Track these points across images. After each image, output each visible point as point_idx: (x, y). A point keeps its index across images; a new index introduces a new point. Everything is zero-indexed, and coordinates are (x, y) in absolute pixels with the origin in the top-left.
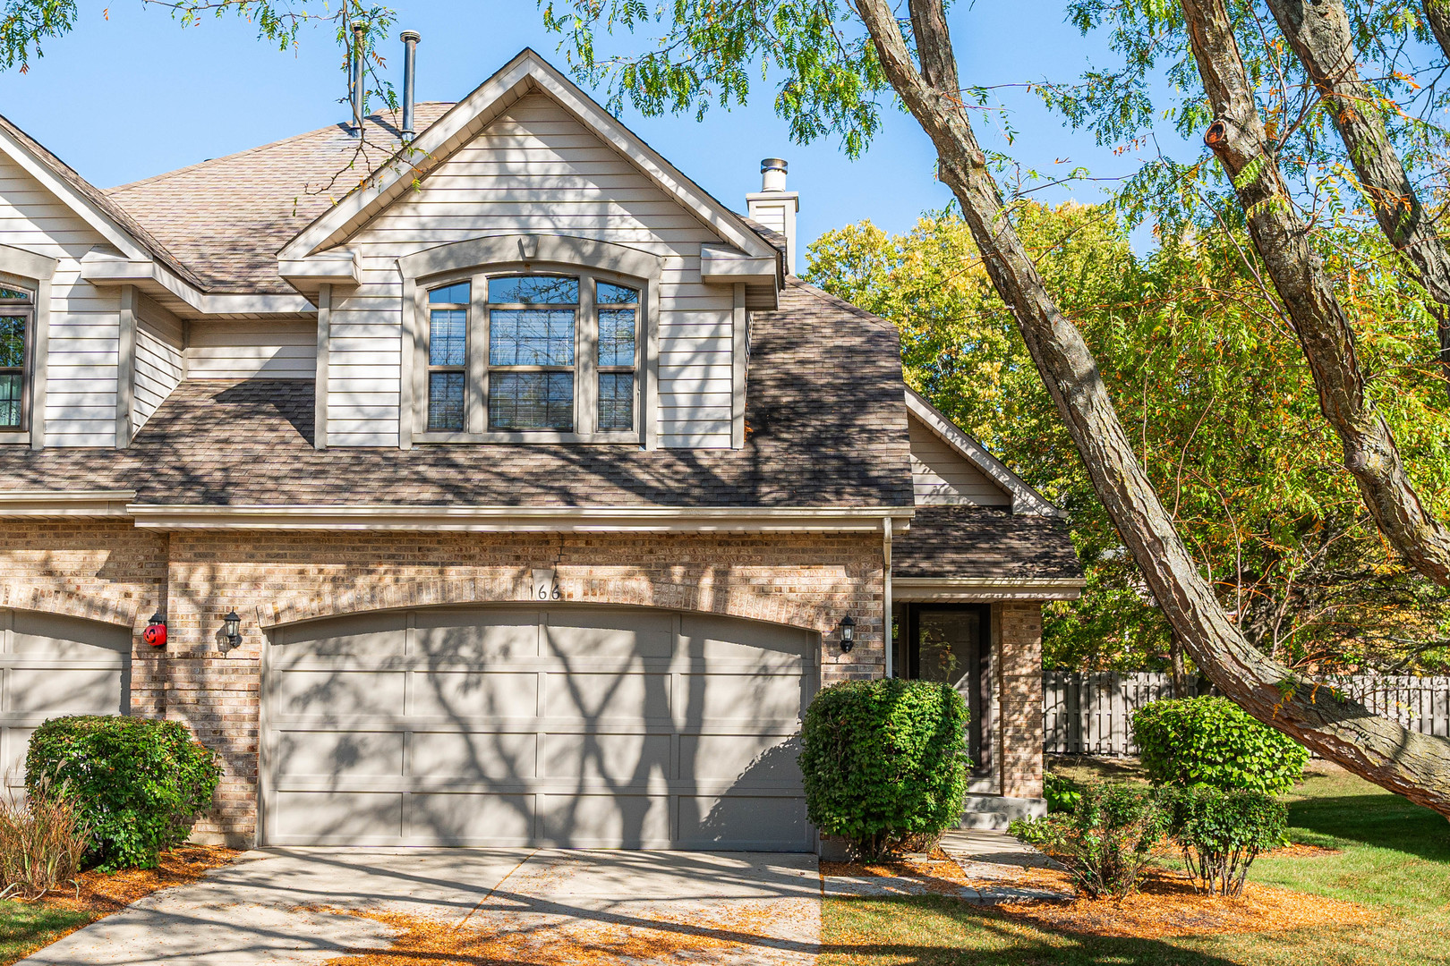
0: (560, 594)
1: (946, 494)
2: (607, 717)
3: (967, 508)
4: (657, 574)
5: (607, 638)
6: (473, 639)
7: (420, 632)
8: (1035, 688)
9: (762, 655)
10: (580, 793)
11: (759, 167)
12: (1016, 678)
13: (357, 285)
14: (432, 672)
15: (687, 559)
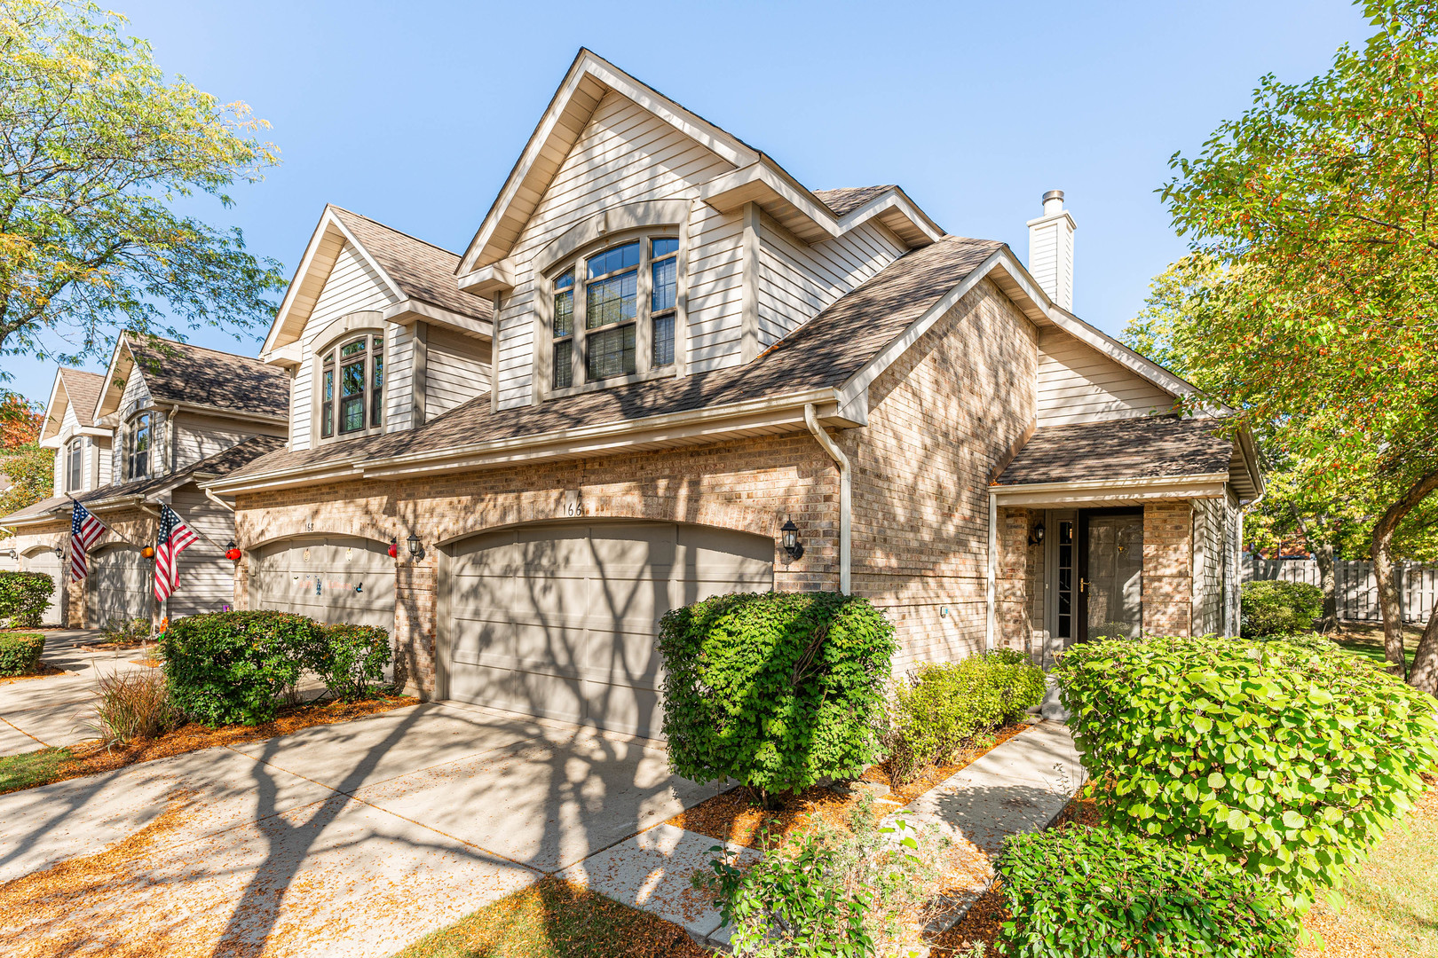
0: (582, 511)
1: (1118, 410)
2: (629, 618)
3: (1138, 420)
4: (647, 488)
5: (630, 548)
6: (549, 552)
7: (522, 545)
8: (1181, 588)
9: (742, 563)
10: (611, 684)
11: (1041, 200)
12: (1159, 579)
13: (512, 288)
14: (527, 577)
15: (667, 472)
